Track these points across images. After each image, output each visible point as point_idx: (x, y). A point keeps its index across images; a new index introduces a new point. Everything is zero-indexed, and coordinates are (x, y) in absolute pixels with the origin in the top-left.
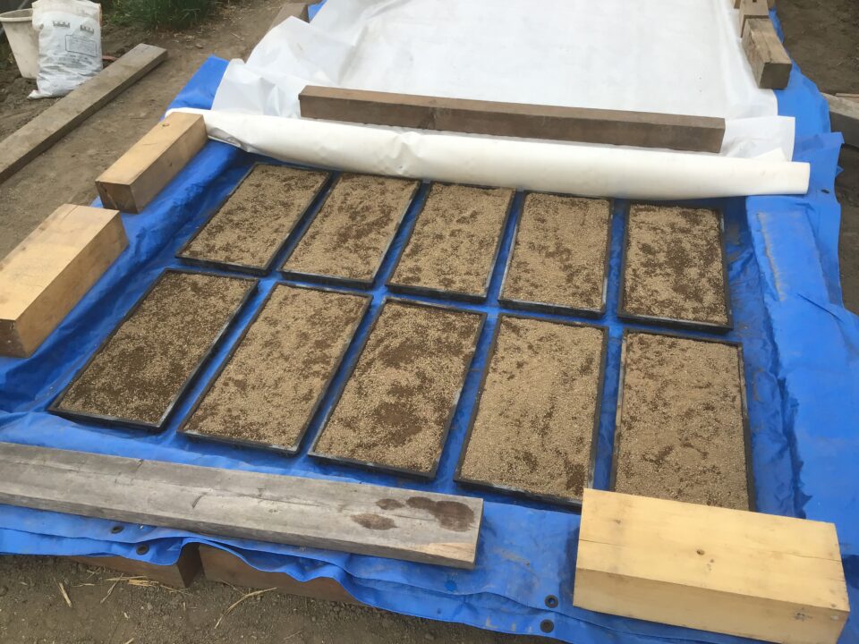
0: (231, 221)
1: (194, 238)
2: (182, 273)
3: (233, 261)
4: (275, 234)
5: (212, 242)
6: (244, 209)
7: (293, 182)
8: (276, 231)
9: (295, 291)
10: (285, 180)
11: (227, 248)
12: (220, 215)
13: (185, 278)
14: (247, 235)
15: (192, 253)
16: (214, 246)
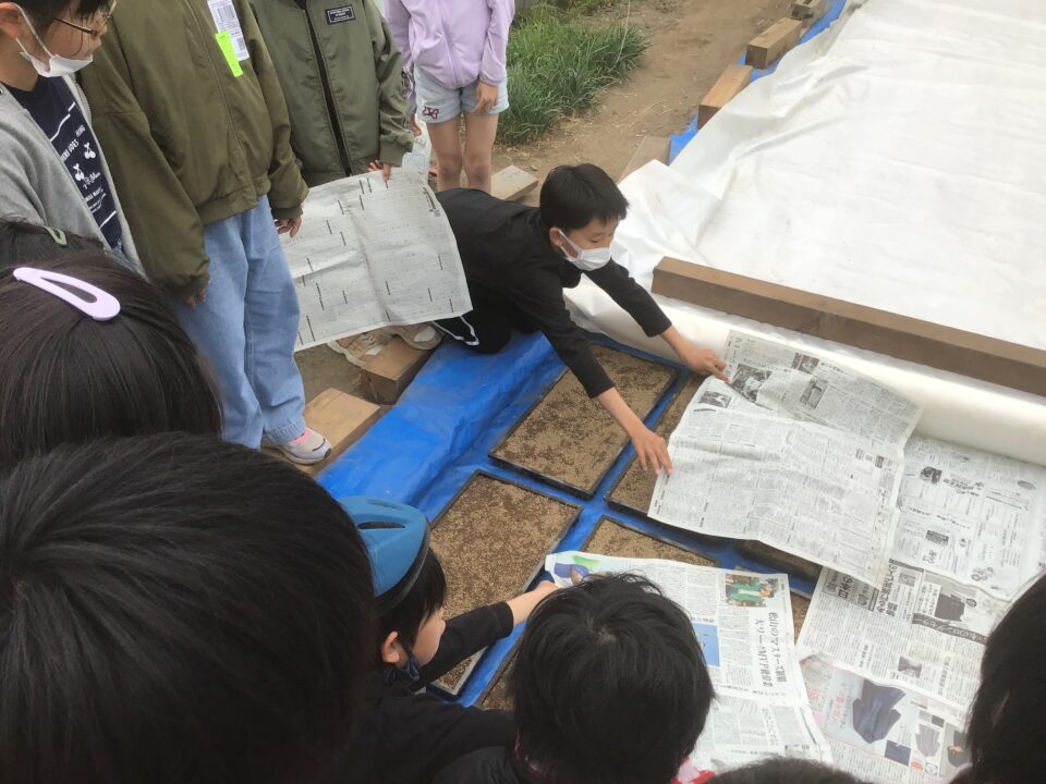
0: (556, 417)
1: (511, 433)
2: (494, 479)
3: (554, 474)
4: (605, 446)
5: (531, 443)
6: (571, 403)
7: (631, 376)
8: (607, 441)
9: (625, 534)
10: (622, 371)
11: (548, 455)
12: (542, 406)
13: (497, 488)
14: (572, 441)
15: (508, 454)
16: (533, 449)
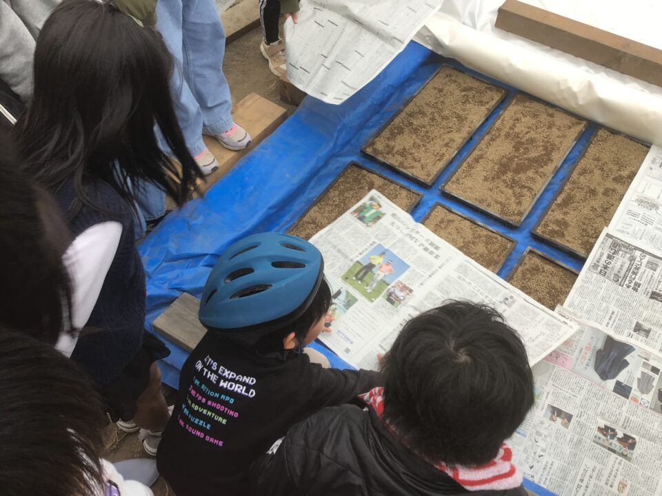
0: (412, 124)
1: (378, 134)
2: (363, 169)
3: (405, 168)
4: (445, 149)
5: (392, 143)
6: (424, 114)
7: (471, 94)
8: (447, 145)
9: (452, 217)
10: (465, 90)
11: (403, 153)
12: (403, 115)
13: (365, 176)
14: (421, 143)
15: (375, 150)
16: (393, 148)
